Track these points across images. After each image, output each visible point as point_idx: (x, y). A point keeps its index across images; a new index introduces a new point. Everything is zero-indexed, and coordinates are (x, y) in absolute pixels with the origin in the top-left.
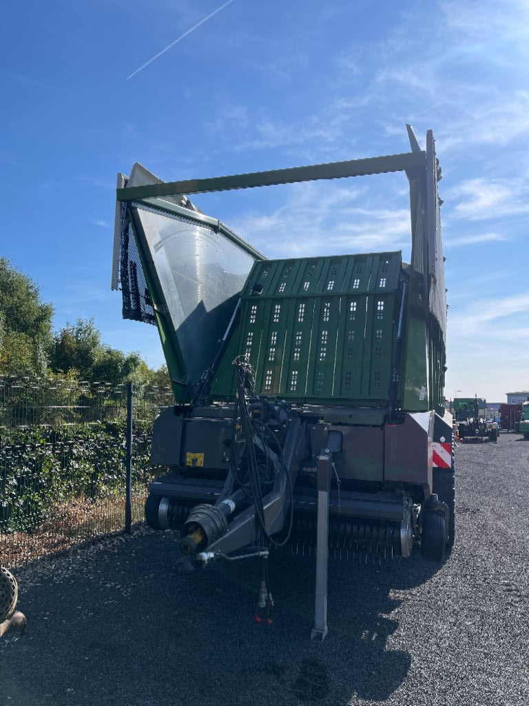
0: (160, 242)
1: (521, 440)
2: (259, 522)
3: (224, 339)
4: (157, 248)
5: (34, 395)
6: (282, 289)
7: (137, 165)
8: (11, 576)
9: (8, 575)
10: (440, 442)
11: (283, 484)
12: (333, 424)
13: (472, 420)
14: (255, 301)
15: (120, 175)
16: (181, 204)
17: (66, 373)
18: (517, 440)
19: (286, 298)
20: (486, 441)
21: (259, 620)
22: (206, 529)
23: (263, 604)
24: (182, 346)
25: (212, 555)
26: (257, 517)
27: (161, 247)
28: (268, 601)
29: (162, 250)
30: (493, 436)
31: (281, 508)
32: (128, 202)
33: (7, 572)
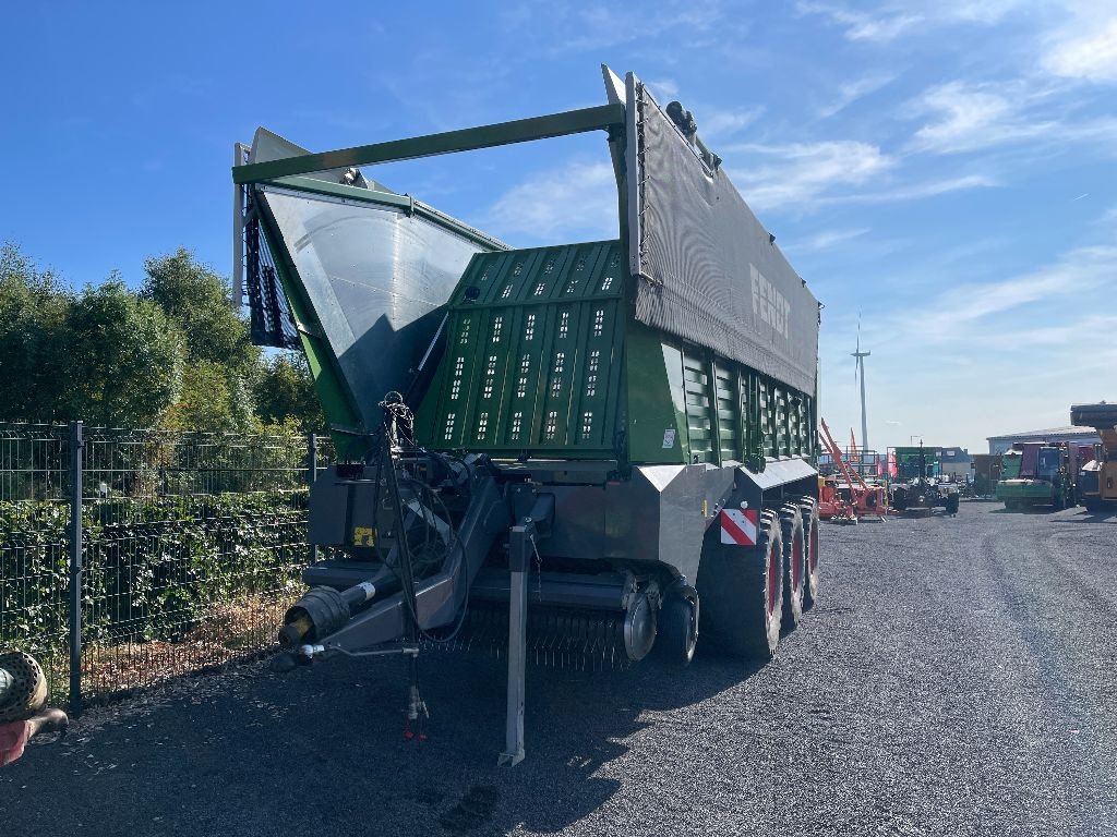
0: (304, 238)
1: (1001, 511)
2: (409, 611)
3: (420, 368)
4: (300, 245)
5: (237, 456)
6: (506, 293)
7: (261, 132)
8: (35, 663)
9: (31, 662)
10: (739, 508)
11: (456, 562)
12: (544, 484)
13: (917, 480)
14: (467, 312)
15: (237, 146)
16: (344, 181)
17: (281, 422)
18: (996, 512)
19: (510, 306)
20: (941, 515)
21: (410, 735)
22: (314, 616)
23: (414, 715)
24: (351, 380)
25: (321, 648)
26: (405, 605)
27: (306, 244)
28: (421, 712)
29: (310, 248)
30: (951, 505)
31: (450, 594)
32: (251, 183)
33: (30, 658)
